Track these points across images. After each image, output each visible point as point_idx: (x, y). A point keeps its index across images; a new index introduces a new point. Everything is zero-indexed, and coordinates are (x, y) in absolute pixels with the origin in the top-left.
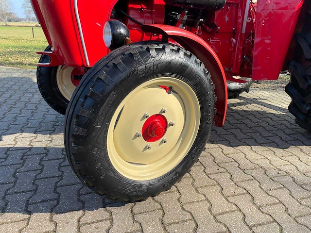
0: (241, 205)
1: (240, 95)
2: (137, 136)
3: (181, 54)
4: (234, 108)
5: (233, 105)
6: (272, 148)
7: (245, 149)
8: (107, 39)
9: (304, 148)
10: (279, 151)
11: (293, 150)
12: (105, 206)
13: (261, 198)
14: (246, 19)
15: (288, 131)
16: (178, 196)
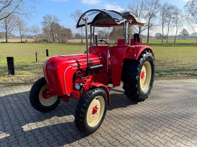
0: (119, 127)
2: (91, 114)
6: (122, 108)
7: (114, 110)
8: (77, 87)
9: (131, 106)
10: (124, 108)
11: (128, 107)
12: (83, 138)
13: (123, 124)
14: (108, 68)
15: (125, 101)
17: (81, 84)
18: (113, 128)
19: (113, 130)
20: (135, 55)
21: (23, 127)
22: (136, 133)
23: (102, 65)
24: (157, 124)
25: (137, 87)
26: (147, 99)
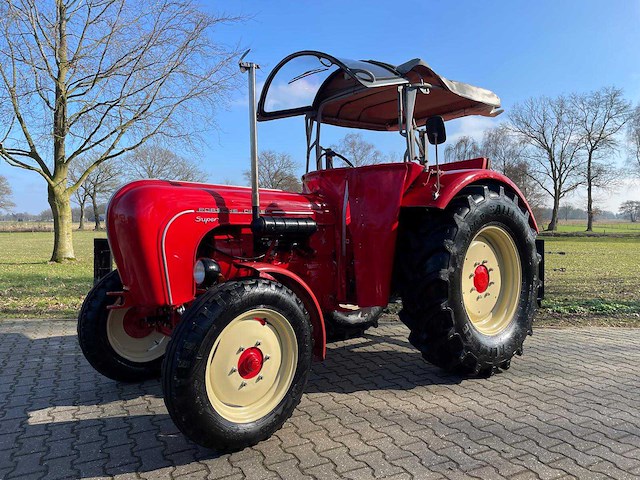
0: (348, 442)
1: (366, 332)
2: (233, 371)
3: (273, 287)
4: (356, 350)
5: (356, 346)
7: (362, 394)
8: (199, 275)
9: (432, 387)
10: (401, 393)
11: (419, 390)
12: (197, 460)
15: (418, 372)
16: (280, 443)
17: (213, 267)
18: (323, 443)
19: (318, 449)
20: (437, 195)
21: (31, 414)
22: (405, 466)
23: (313, 224)
24: (508, 448)
25: (448, 312)
26: (505, 374)
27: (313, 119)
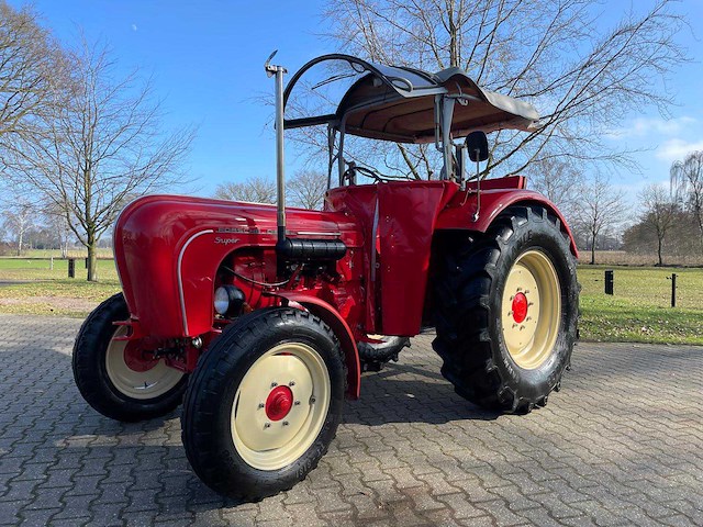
20: (477, 217)
23: (342, 246)
25: (488, 342)
27: (336, 128)
